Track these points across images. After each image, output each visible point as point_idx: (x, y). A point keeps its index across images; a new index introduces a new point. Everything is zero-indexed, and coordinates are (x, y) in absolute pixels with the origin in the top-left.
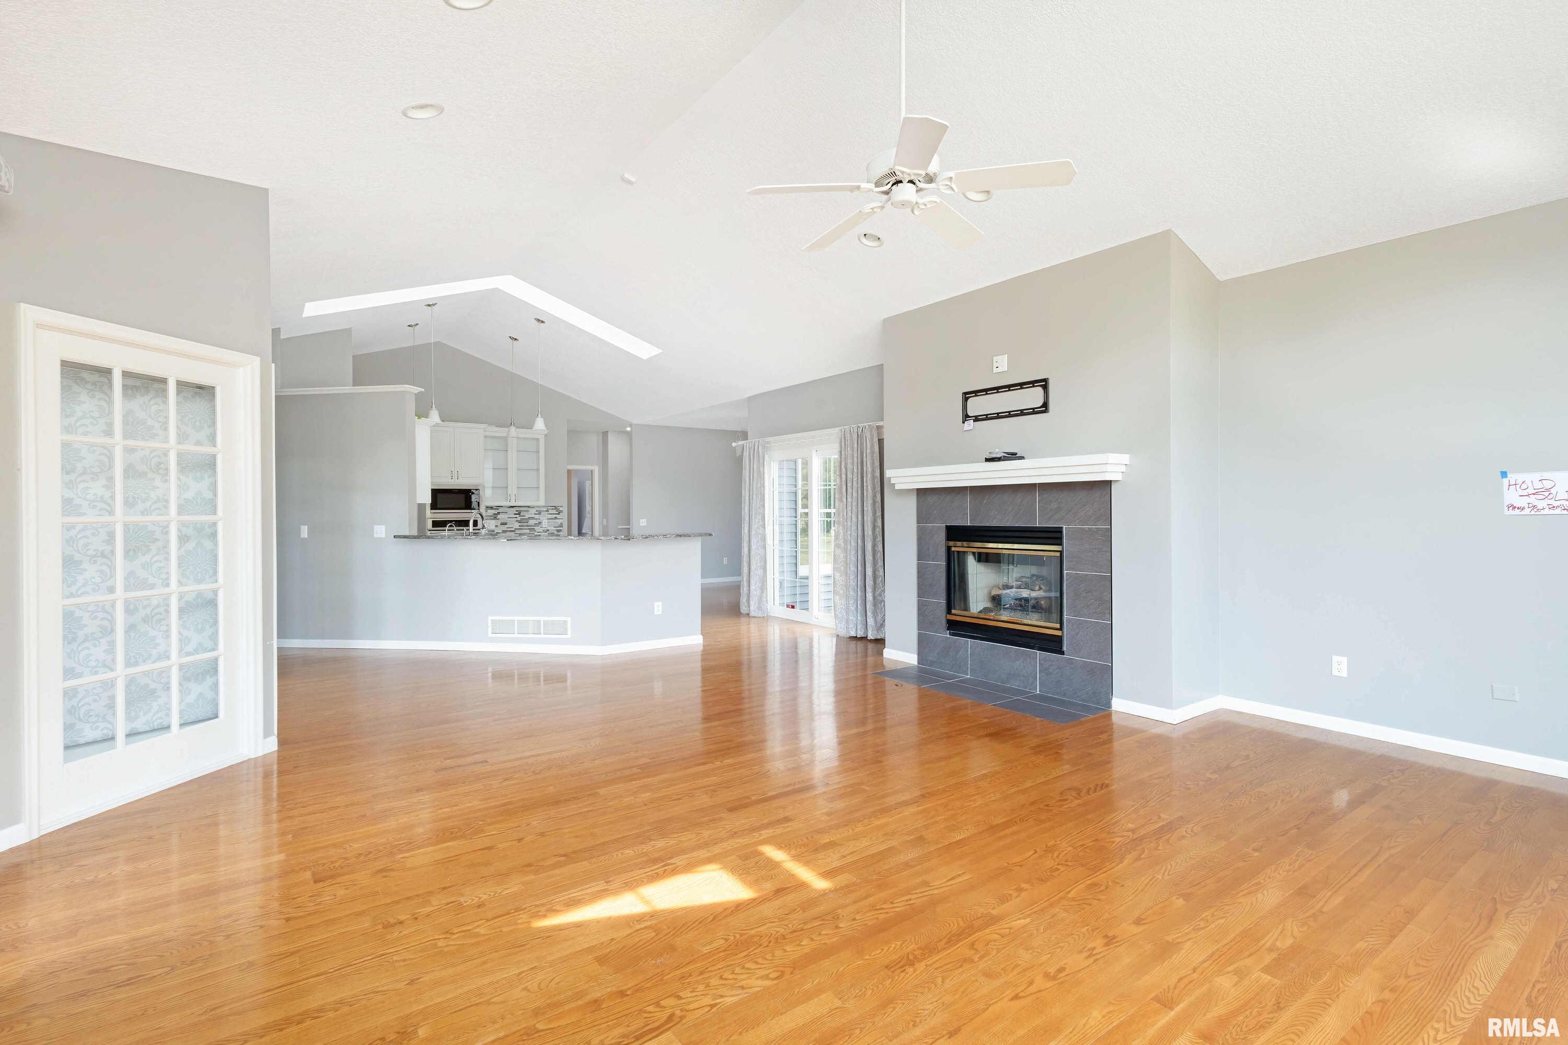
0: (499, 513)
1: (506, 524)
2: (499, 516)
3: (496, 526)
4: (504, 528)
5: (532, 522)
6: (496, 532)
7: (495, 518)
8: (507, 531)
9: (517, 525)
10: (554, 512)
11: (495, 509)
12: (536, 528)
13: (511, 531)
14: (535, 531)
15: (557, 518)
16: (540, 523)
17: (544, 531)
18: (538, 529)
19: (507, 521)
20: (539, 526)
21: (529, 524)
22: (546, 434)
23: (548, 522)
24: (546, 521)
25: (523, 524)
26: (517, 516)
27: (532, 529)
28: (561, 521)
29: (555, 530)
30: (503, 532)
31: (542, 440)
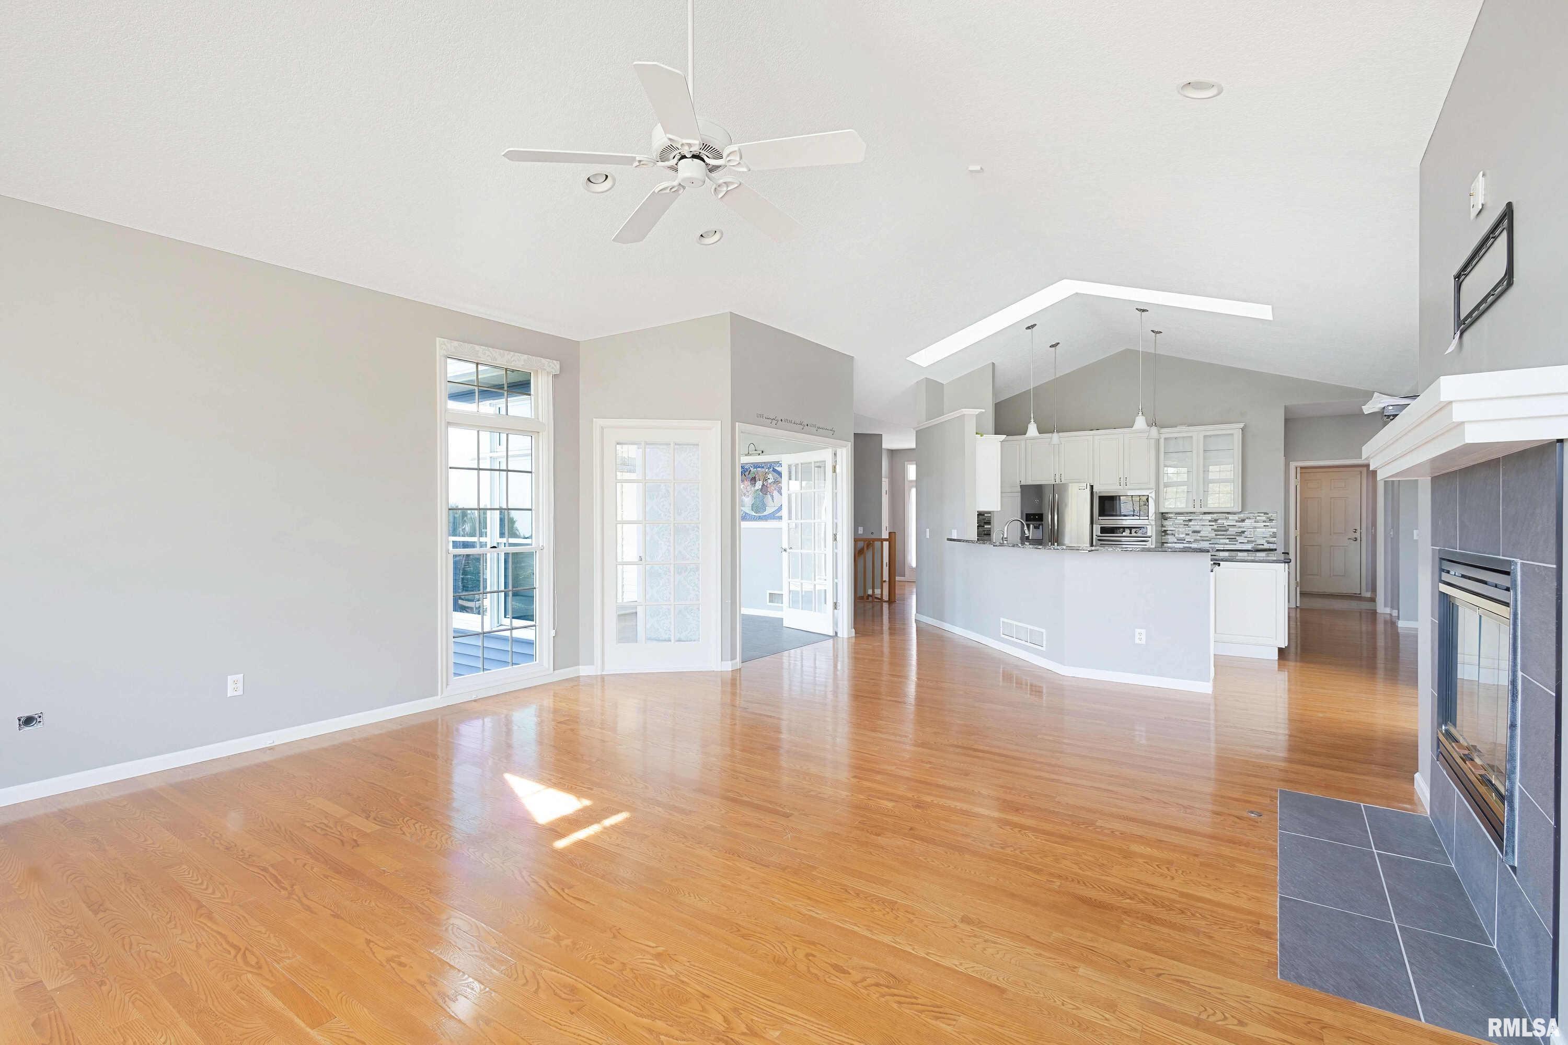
0: (1190, 520)
1: (1199, 533)
2: (1190, 524)
3: (1187, 534)
5: (1232, 531)
6: (1187, 540)
7: (1186, 525)
8: (1200, 540)
9: (1212, 534)
10: (1264, 519)
11: (1185, 516)
12: (1238, 538)
13: (1203, 540)
14: (1237, 541)
15: (1268, 526)
16: (1243, 532)
17: (1249, 542)
18: (1240, 539)
19: (1201, 529)
20: (1241, 536)
21: (1228, 533)
22: (1243, 427)
23: (1254, 531)
24: (1252, 530)
25: (1219, 533)
26: (1213, 523)
27: (1232, 539)
28: (1275, 530)
29: (1265, 541)
30: (1196, 541)
31: (1238, 435)
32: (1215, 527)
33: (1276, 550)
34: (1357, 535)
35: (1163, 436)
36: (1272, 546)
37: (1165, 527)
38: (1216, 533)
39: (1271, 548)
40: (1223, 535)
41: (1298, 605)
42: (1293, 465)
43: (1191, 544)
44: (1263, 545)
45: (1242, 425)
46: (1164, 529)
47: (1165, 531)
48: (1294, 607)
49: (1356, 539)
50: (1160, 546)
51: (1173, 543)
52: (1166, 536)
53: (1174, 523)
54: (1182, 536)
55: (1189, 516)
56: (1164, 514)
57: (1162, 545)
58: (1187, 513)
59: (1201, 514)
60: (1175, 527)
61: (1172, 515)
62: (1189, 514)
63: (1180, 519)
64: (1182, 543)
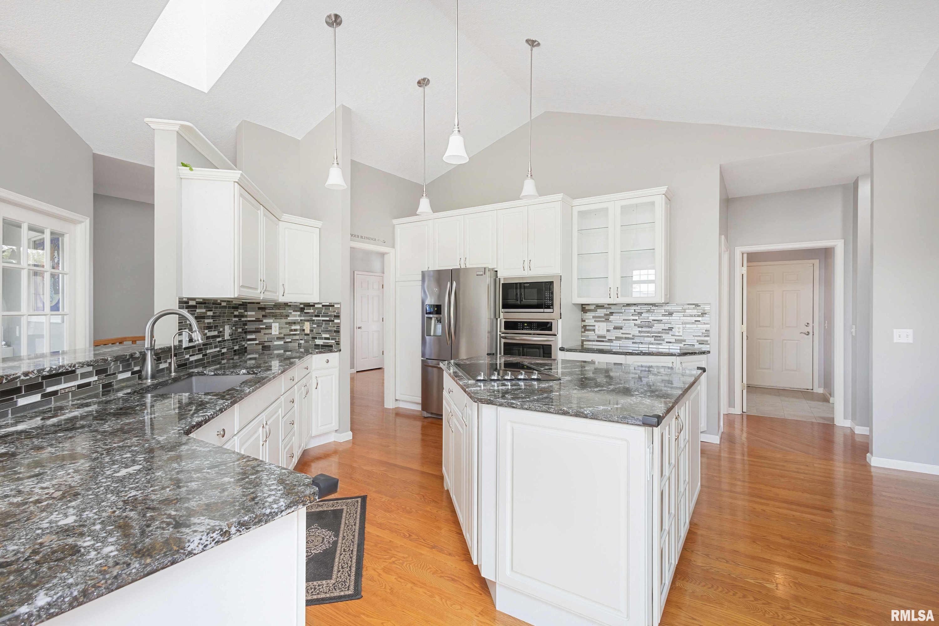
0: (612, 313)
1: (621, 329)
2: (612, 318)
3: (608, 331)
4: (619, 333)
5: (658, 327)
6: (608, 338)
7: (607, 320)
8: (621, 338)
9: (635, 331)
10: (695, 312)
11: (606, 308)
12: (664, 336)
13: (626, 338)
14: (663, 340)
15: (699, 321)
16: (671, 329)
17: (677, 341)
18: (667, 337)
19: (623, 325)
20: (668, 333)
21: (654, 329)
22: (666, 192)
23: (684, 328)
24: (681, 326)
25: (644, 329)
26: (637, 318)
27: (658, 338)
28: (707, 327)
29: (696, 341)
30: (618, 338)
31: (660, 202)
32: (638, 322)
33: (709, 352)
34: (809, 329)
35: (576, 210)
36: (704, 348)
37: (584, 321)
38: (640, 329)
39: (703, 350)
40: (648, 332)
41: (745, 410)
42: (738, 251)
43: (612, 342)
44: (694, 345)
45: (664, 189)
46: (584, 323)
47: (585, 326)
48: (740, 413)
49: (808, 333)
50: (581, 344)
51: (594, 341)
52: (586, 332)
53: (594, 317)
54: (603, 332)
55: (610, 308)
56: (583, 306)
57: (582, 343)
58: (608, 304)
59: (623, 306)
60: (595, 321)
61: (592, 307)
62: (610, 306)
63: (601, 312)
64: (603, 341)
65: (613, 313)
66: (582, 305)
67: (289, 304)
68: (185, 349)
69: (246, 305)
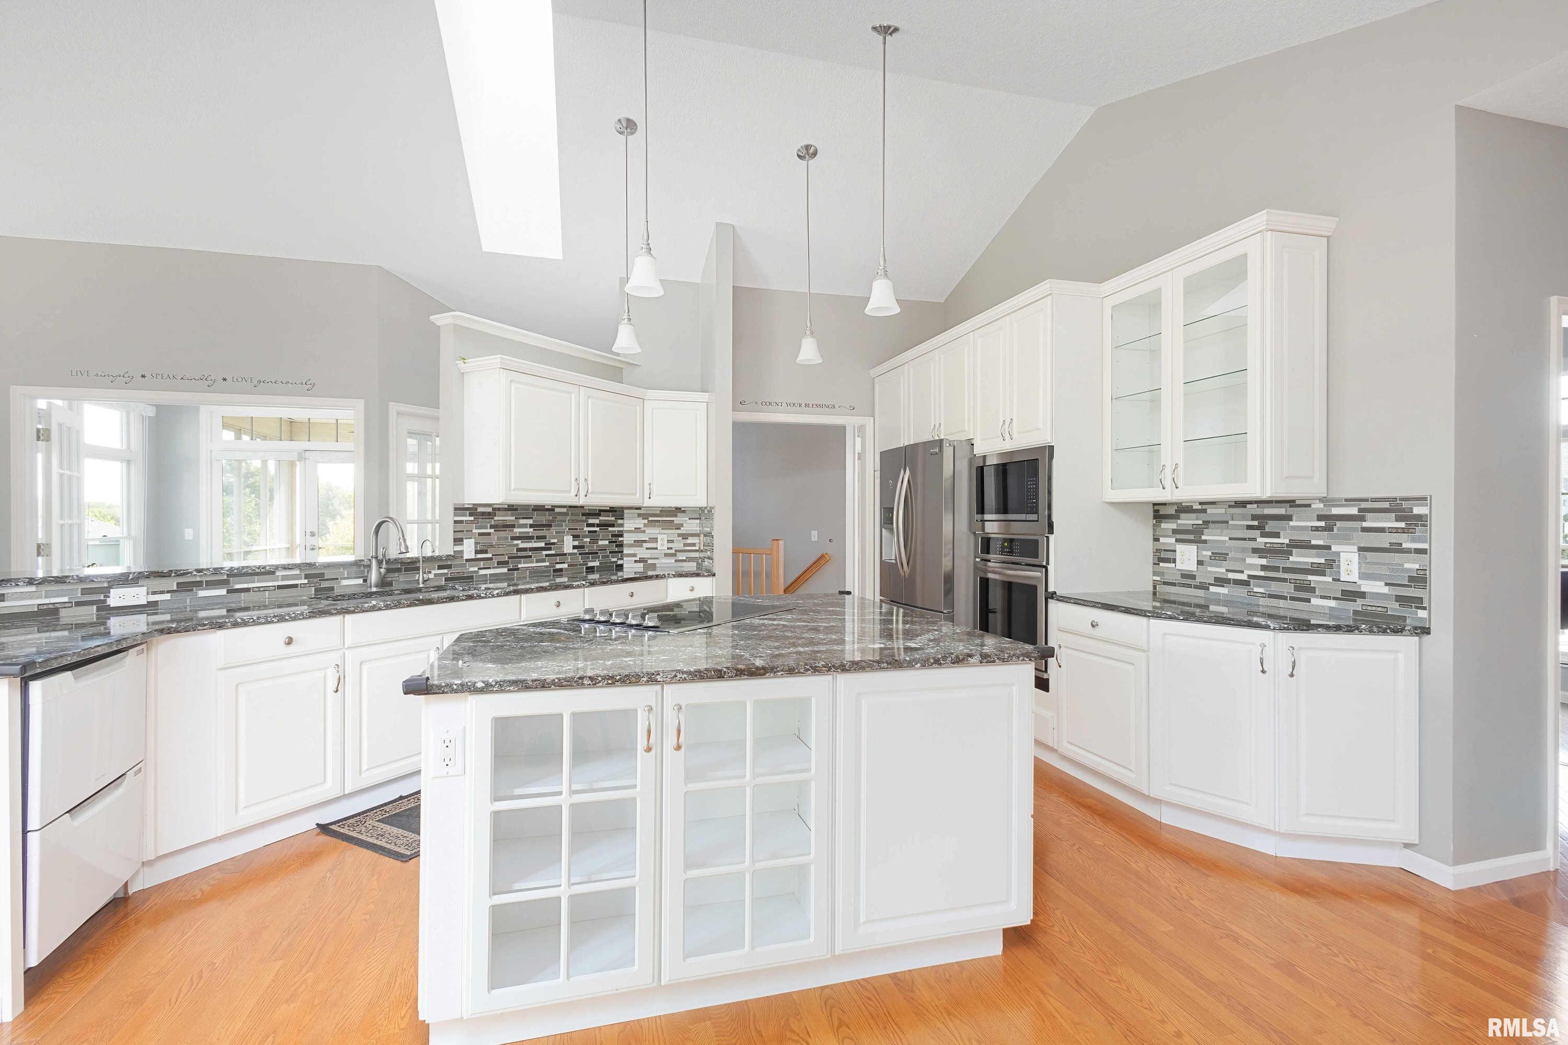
0: (1207, 523)
1: (1225, 559)
2: (1207, 534)
3: (1200, 563)
4: (1220, 569)
6: (1198, 580)
7: (1199, 538)
8: (1226, 581)
9: (1253, 566)
11: (1198, 512)
12: (1315, 580)
13: (1235, 582)
14: (1313, 591)
15: (1400, 545)
16: (1330, 564)
17: (1346, 596)
18: (1322, 584)
20: (1325, 575)
21: (1292, 563)
23: (1361, 563)
24: (1354, 557)
25: (1271, 562)
26: (1256, 534)
27: (1302, 586)
29: (1392, 598)
30: (1219, 581)
32: (1259, 544)
37: (1158, 540)
38: (1264, 562)
40: (1281, 569)
44: (1386, 609)
46: (1157, 546)
47: (1159, 551)
50: (1151, 589)
51: (1173, 584)
52: (1162, 564)
53: (1175, 532)
54: (1191, 566)
55: (1204, 511)
56: (1156, 508)
57: (1155, 587)
58: (1201, 503)
59: (1230, 506)
60: (1177, 540)
61: (1171, 511)
62: (1204, 507)
63: (1187, 521)
64: (1189, 586)
65: (1209, 522)
66: (1154, 504)
67: (682, 509)
68: (467, 560)
69: (623, 512)
